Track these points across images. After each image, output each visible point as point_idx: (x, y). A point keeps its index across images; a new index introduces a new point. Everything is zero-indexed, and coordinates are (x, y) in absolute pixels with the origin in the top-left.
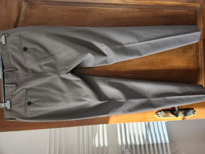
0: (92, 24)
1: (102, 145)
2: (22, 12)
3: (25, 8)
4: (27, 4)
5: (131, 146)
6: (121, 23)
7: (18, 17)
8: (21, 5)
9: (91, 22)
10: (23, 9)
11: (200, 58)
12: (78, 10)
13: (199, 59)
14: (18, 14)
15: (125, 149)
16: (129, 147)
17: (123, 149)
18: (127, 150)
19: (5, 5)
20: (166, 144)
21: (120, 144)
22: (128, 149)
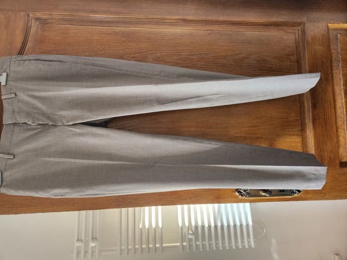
0: (137, 53)
1: (154, 226)
2: (30, 35)
3: (34, 29)
4: (38, 23)
5: (196, 227)
6: (180, 52)
7: (23, 42)
8: (29, 24)
9: (134, 50)
10: (33, 31)
11: (306, 105)
13: (304, 106)
14: (24, 37)
15: (187, 231)
16: (193, 228)
18: (190, 232)
19: (5, 25)
21: (180, 225)
22: (191, 230)
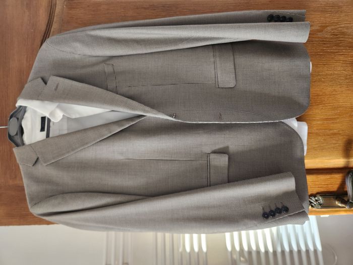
1: (196, 250)
2: (55, 14)
3: (60, 7)
5: (250, 252)
8: (54, 2)
10: (58, 9)
12: (153, 5)
15: (238, 257)
16: (246, 255)
17: (235, 257)
18: (242, 259)
20: (315, 251)
21: (229, 249)
22: (244, 257)
